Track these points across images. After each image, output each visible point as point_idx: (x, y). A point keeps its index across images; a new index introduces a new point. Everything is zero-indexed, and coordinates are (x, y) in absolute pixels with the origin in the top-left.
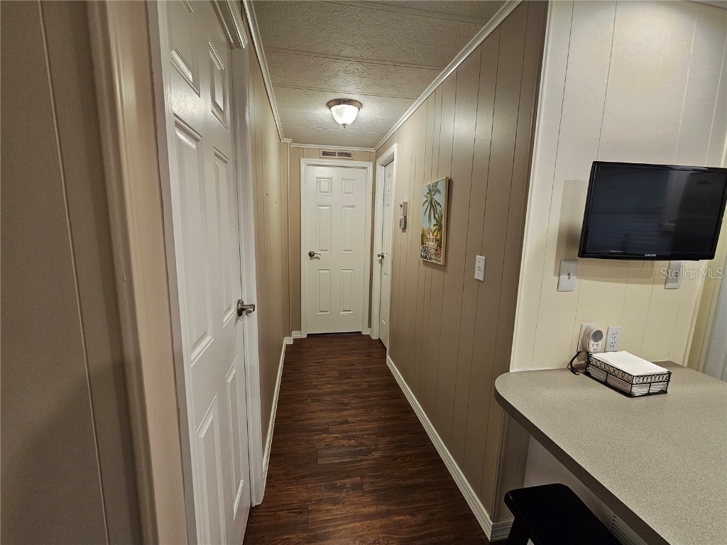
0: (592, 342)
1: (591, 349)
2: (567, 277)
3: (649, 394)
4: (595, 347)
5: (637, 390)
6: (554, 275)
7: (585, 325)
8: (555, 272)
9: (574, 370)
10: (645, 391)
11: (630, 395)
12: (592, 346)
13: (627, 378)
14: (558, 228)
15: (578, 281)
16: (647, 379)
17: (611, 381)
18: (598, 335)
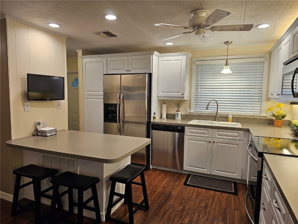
0: (38, 126)
1: (38, 128)
2: (27, 107)
3: (51, 135)
4: (39, 127)
5: (48, 135)
6: (22, 107)
7: (35, 121)
8: (22, 106)
9: (34, 135)
10: (50, 135)
11: (46, 136)
12: (38, 127)
13: (45, 132)
14: (21, 92)
15: (31, 108)
16: (50, 131)
17: (43, 135)
18: (39, 124)
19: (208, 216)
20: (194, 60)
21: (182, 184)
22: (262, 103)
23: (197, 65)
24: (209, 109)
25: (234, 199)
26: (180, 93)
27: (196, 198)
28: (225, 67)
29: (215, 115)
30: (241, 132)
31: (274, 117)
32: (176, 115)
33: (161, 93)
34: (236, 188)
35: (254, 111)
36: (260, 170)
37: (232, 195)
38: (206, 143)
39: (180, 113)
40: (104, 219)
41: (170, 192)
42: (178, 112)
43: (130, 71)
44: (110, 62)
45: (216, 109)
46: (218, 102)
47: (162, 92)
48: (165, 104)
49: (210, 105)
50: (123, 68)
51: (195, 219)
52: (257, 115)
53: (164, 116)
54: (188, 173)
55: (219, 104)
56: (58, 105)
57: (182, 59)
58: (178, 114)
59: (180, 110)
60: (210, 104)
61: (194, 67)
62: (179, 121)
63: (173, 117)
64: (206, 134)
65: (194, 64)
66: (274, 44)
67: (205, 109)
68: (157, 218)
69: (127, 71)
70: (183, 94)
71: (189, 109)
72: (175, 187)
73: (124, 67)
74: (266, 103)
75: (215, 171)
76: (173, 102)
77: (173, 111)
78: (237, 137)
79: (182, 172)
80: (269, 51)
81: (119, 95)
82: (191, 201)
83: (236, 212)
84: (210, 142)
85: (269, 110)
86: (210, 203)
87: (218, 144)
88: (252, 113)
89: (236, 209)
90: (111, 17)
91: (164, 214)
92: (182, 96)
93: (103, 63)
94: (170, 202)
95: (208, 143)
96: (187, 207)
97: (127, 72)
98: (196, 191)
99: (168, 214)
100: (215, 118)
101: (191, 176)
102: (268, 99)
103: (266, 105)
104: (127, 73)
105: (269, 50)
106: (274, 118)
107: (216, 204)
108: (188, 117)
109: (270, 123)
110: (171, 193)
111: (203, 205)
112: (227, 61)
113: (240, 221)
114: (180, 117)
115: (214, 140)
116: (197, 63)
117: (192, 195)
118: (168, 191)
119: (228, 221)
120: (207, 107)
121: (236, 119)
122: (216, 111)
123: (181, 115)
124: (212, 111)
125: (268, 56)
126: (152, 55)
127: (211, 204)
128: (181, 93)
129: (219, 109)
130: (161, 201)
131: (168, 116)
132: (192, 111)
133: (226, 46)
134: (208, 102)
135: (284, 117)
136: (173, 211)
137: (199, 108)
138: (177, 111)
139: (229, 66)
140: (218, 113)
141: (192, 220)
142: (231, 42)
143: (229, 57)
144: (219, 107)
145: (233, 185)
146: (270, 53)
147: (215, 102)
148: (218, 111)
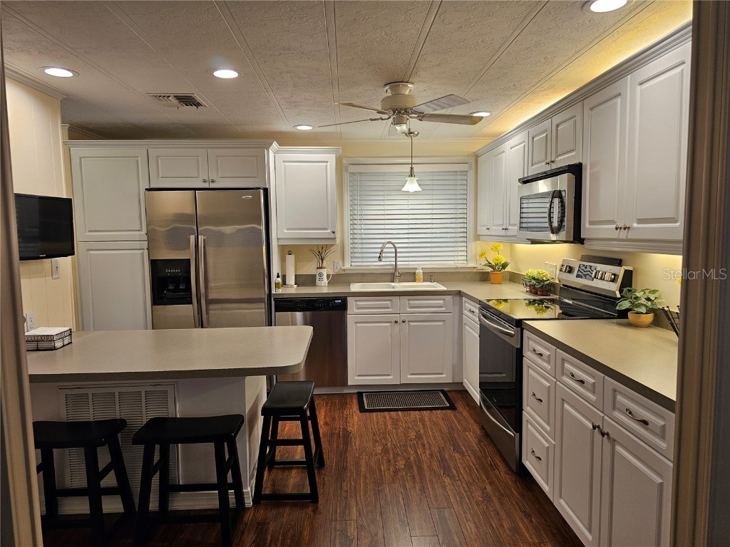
3: (63, 346)
5: (58, 344)
10: (62, 344)
11: (54, 349)
13: (49, 338)
16: (61, 336)
17: (41, 345)
19: (430, 449)
20: (344, 162)
21: (358, 412)
22: (469, 245)
23: (352, 173)
24: (383, 260)
25: (455, 416)
26: (326, 229)
27: (395, 428)
28: (408, 179)
29: (393, 271)
30: (448, 298)
31: (490, 266)
32: (318, 277)
33: (285, 231)
34: (448, 399)
35: (456, 258)
36: (519, 346)
37: (449, 411)
38: (389, 324)
39: (324, 272)
40: (249, 502)
41: (345, 430)
42: (322, 271)
43: (213, 181)
44: (158, 160)
45: (394, 260)
46: (396, 245)
47: (288, 229)
48: (290, 254)
49: (386, 253)
50: (196, 175)
51: (412, 458)
52: (462, 266)
53: (291, 280)
54: (355, 391)
55: (398, 250)
56: (54, 269)
57: (325, 160)
58: (321, 275)
59: (324, 265)
60: (384, 250)
61: (346, 177)
62: (323, 288)
63: (311, 280)
64: (389, 308)
65: (346, 171)
66: (491, 141)
67: (377, 259)
68: (349, 474)
69: (205, 181)
70: (333, 232)
71: (341, 262)
72: (347, 418)
73: (199, 174)
74: (474, 243)
75: (409, 376)
76: (311, 248)
77: (309, 269)
78: (441, 307)
79: (346, 391)
80: (475, 153)
81: (192, 238)
82: (389, 434)
83: (467, 433)
84: (396, 322)
85: (482, 255)
86: (422, 431)
87: (411, 324)
88: (453, 262)
89: (465, 430)
90: (226, 74)
91: (357, 465)
92: (332, 236)
93: (137, 161)
94: (355, 444)
95: (394, 324)
96: (389, 444)
97: (208, 183)
98: (387, 418)
99: (363, 463)
100: (393, 276)
101: (364, 394)
102: (477, 237)
103: (475, 247)
104: (206, 185)
105: (475, 151)
106: (490, 270)
107: (432, 429)
108: (340, 278)
109: (484, 277)
110: (347, 431)
111: (413, 435)
112: (412, 168)
113: (480, 444)
114: (325, 281)
115: (404, 317)
116: (352, 169)
117: (385, 424)
118: (339, 428)
119: (463, 448)
120: (379, 257)
121: (430, 276)
122: (394, 263)
123: (328, 276)
124: (388, 262)
125: (473, 161)
126: (268, 149)
127: (425, 432)
128: (329, 231)
129: (398, 259)
130: (338, 447)
131: (300, 280)
132: (347, 266)
133: (408, 140)
134: (381, 246)
135: (504, 266)
136: (369, 457)
137: (360, 260)
138: (318, 268)
139: (416, 179)
140: (398, 267)
141: (409, 461)
142: (418, 134)
143: (415, 160)
144: (398, 255)
145: (442, 395)
146: (476, 156)
147: (392, 246)
148: (398, 263)
